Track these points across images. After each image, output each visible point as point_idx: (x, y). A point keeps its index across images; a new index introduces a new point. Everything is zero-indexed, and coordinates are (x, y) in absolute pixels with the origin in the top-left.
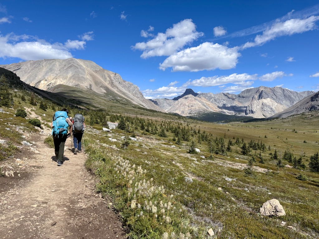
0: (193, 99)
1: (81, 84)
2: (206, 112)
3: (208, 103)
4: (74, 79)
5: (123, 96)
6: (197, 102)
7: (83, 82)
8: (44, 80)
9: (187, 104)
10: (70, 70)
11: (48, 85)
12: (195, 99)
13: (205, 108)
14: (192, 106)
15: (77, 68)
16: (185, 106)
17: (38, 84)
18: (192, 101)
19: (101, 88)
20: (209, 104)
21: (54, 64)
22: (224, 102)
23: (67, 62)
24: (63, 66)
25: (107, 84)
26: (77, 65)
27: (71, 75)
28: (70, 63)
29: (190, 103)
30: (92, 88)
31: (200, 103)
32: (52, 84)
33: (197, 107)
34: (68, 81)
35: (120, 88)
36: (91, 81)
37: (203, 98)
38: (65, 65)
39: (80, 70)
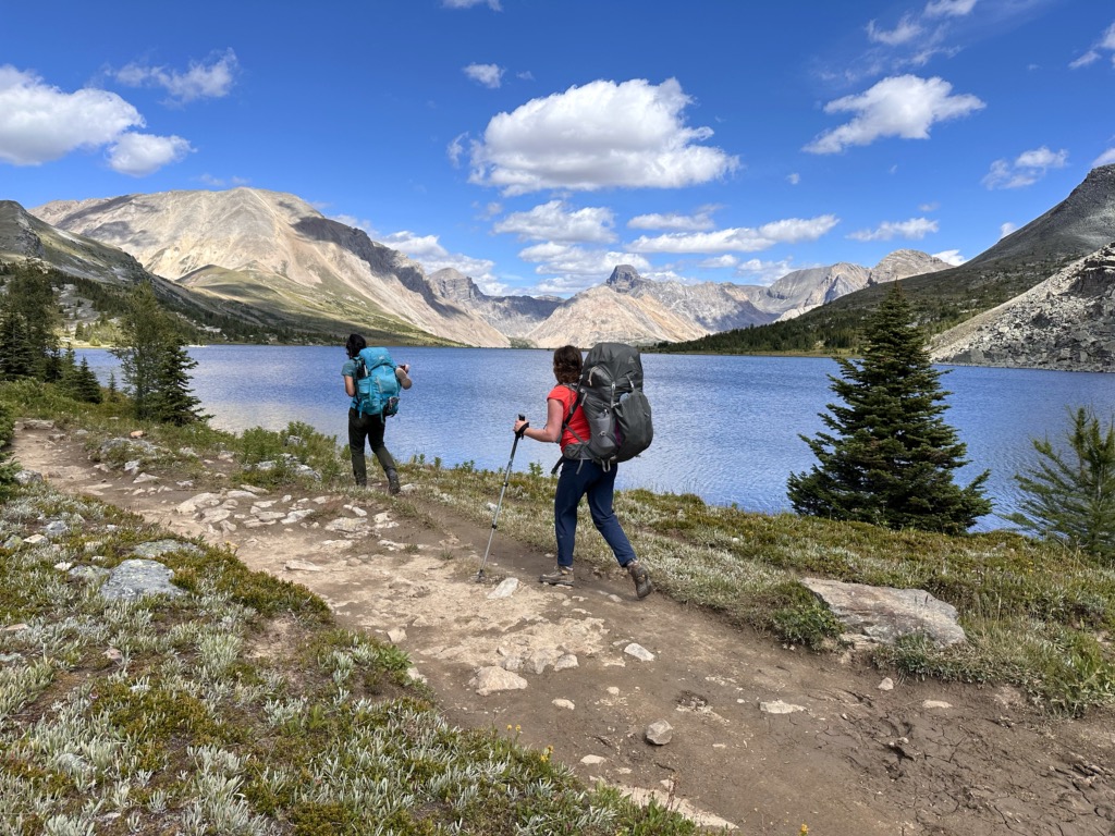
0: (612, 300)
1: (262, 261)
2: (642, 341)
3: (661, 313)
4: (245, 247)
5: (363, 292)
6: (621, 308)
7: (267, 256)
8: (173, 248)
9: (590, 315)
10: (235, 222)
11: (182, 262)
12: (616, 300)
13: (643, 328)
14: (603, 322)
15: (254, 216)
16: (584, 322)
17: (158, 259)
18: (606, 307)
19: (311, 272)
20: (662, 317)
21: (196, 206)
22: (713, 310)
23: (228, 199)
24: (218, 211)
25: (326, 260)
26: (253, 210)
27: (238, 237)
28: (236, 204)
29: (600, 314)
30: (287, 273)
31: (628, 314)
32: (191, 259)
33: (618, 325)
34: (231, 251)
35: (358, 272)
36: (286, 252)
37: (648, 297)
38: (224, 209)
39: (260, 223)
